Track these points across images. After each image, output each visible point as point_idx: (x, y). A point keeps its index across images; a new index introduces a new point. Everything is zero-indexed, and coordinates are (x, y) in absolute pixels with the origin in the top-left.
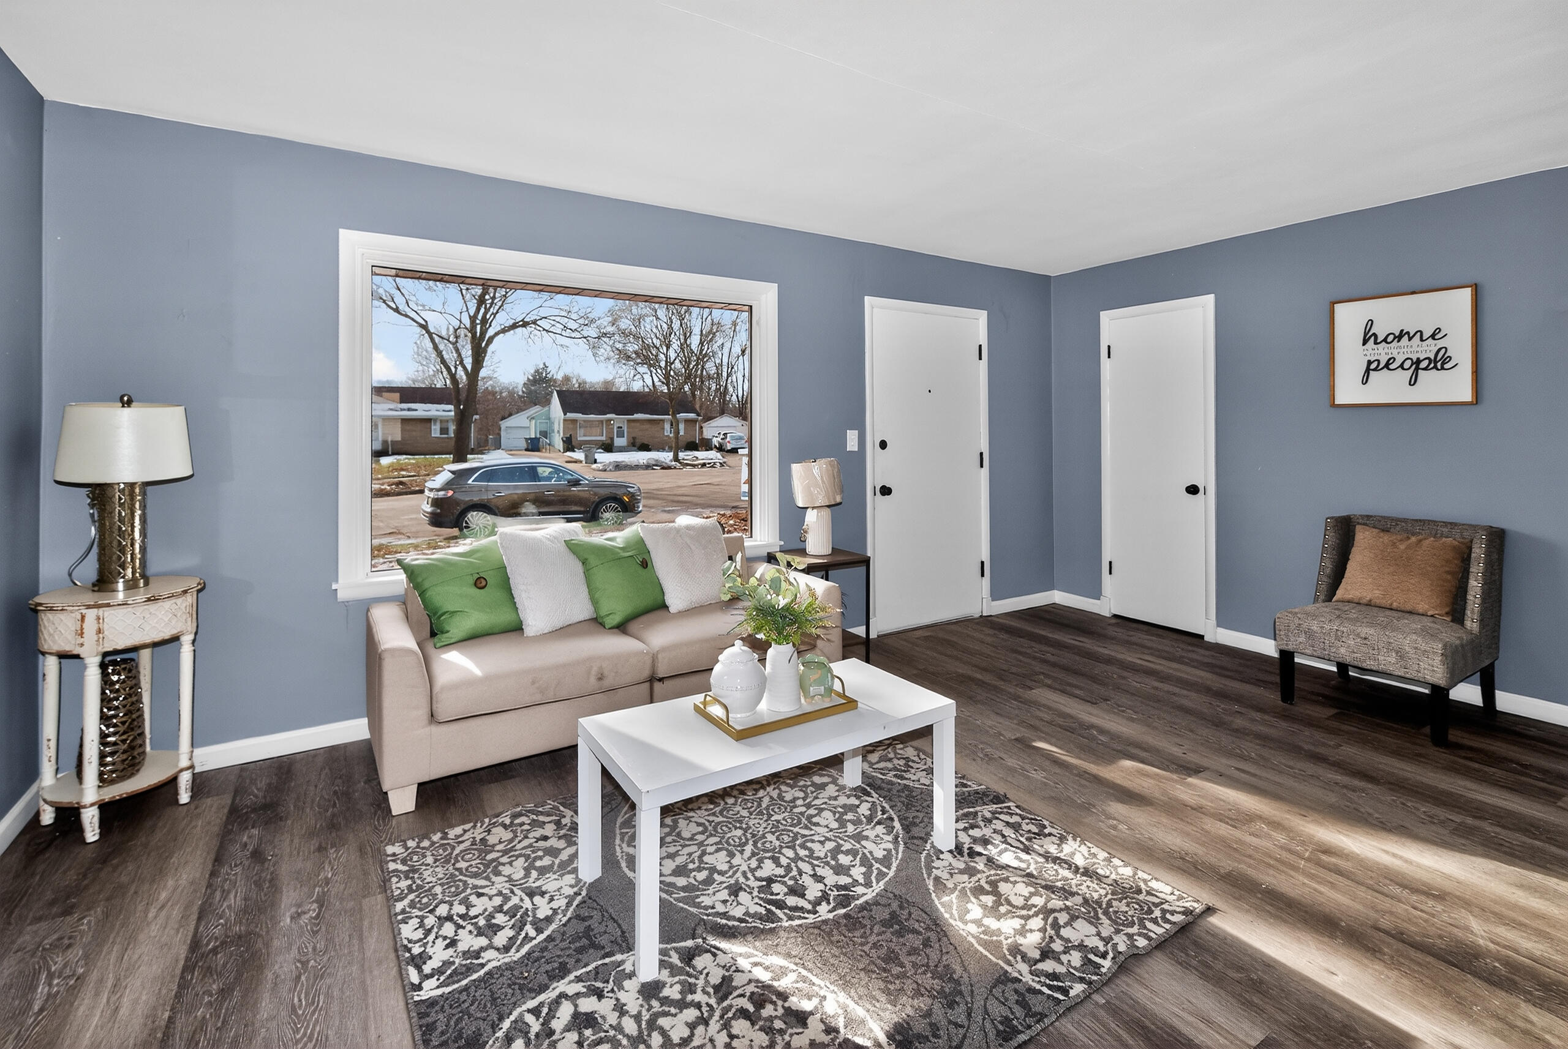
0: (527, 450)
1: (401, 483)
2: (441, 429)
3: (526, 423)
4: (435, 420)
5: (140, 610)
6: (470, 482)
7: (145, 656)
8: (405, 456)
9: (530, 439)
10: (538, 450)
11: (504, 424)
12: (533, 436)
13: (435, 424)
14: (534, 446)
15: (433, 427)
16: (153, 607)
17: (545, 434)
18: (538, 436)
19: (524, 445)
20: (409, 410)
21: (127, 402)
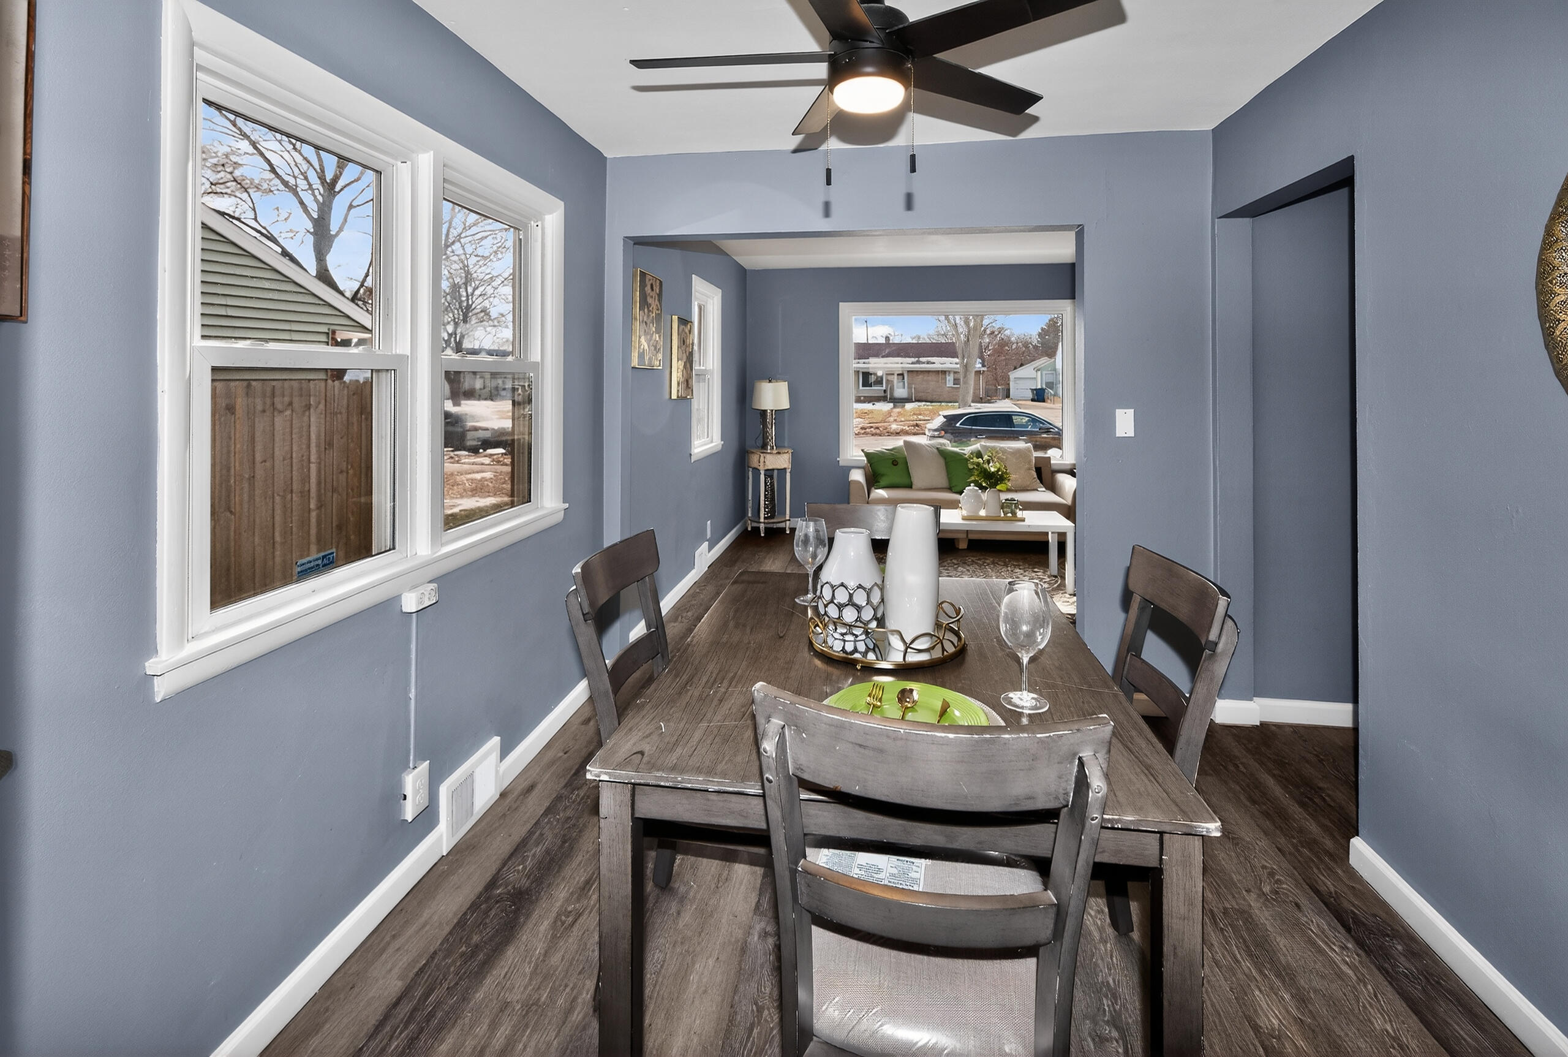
0: (1033, 400)
1: (917, 425)
2: (954, 380)
3: (1033, 374)
4: (949, 372)
5: (775, 456)
6: (958, 425)
7: (776, 472)
8: (924, 403)
9: (1036, 390)
10: (1044, 401)
11: (1013, 375)
12: (1039, 387)
13: (949, 376)
14: (1039, 396)
15: (948, 378)
16: (779, 456)
17: (1051, 385)
18: (1044, 387)
19: (1030, 395)
20: (928, 363)
21: (770, 381)
